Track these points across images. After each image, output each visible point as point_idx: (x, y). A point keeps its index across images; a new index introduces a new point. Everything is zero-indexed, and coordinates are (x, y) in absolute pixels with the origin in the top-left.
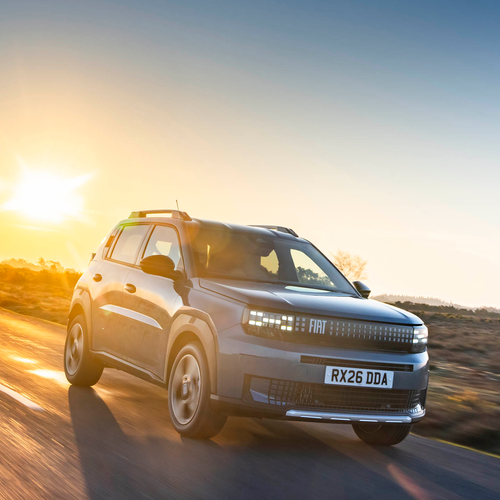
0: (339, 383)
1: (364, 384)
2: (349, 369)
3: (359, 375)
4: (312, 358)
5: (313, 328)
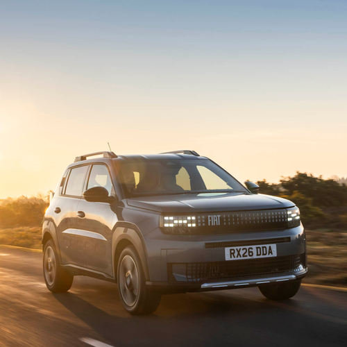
0: (236, 259)
1: (255, 256)
2: (242, 247)
3: (250, 250)
4: (214, 243)
5: (211, 222)
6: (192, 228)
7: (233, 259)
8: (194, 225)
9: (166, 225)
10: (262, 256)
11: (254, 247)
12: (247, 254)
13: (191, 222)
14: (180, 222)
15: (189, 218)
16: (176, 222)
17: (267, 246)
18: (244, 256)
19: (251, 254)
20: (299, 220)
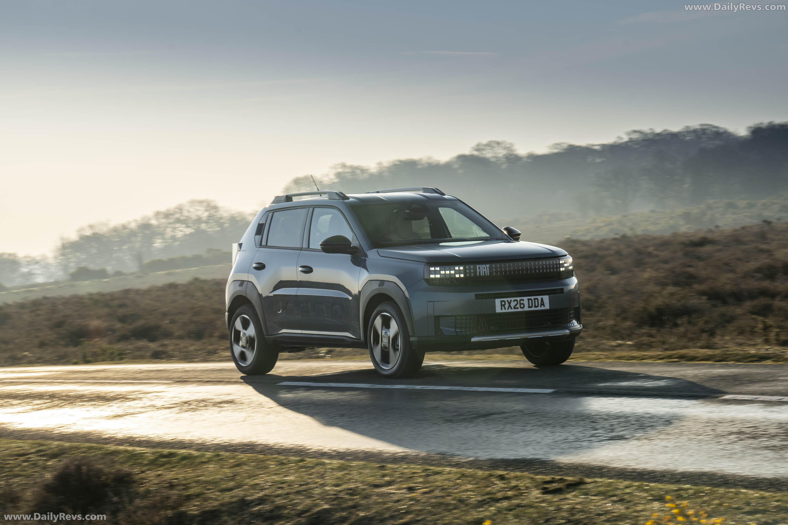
0: (507, 311)
1: (526, 309)
2: (513, 299)
3: (522, 302)
4: (484, 294)
5: (480, 272)
6: (460, 278)
7: (504, 311)
8: (462, 276)
9: (432, 276)
10: (533, 309)
11: (526, 299)
12: (518, 306)
13: (459, 272)
14: (448, 272)
15: (457, 268)
16: (443, 272)
17: (539, 298)
18: (515, 308)
19: (522, 306)
20: (572, 271)
